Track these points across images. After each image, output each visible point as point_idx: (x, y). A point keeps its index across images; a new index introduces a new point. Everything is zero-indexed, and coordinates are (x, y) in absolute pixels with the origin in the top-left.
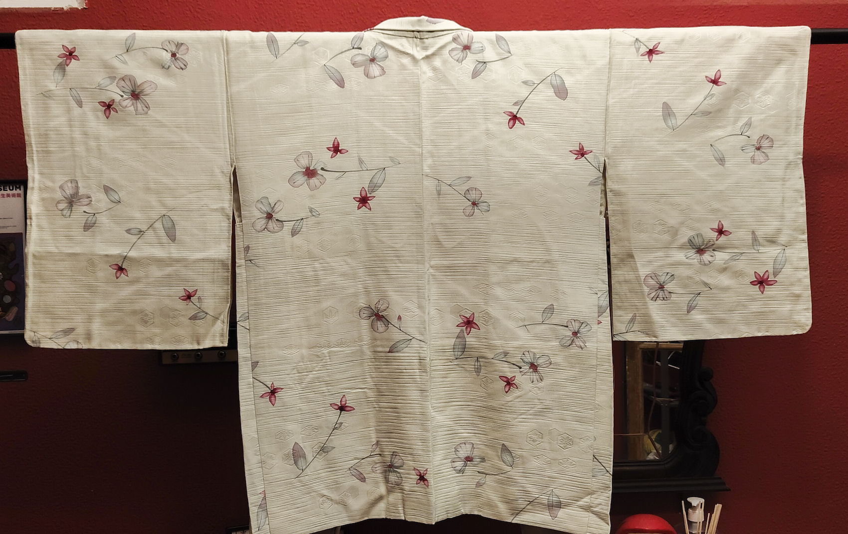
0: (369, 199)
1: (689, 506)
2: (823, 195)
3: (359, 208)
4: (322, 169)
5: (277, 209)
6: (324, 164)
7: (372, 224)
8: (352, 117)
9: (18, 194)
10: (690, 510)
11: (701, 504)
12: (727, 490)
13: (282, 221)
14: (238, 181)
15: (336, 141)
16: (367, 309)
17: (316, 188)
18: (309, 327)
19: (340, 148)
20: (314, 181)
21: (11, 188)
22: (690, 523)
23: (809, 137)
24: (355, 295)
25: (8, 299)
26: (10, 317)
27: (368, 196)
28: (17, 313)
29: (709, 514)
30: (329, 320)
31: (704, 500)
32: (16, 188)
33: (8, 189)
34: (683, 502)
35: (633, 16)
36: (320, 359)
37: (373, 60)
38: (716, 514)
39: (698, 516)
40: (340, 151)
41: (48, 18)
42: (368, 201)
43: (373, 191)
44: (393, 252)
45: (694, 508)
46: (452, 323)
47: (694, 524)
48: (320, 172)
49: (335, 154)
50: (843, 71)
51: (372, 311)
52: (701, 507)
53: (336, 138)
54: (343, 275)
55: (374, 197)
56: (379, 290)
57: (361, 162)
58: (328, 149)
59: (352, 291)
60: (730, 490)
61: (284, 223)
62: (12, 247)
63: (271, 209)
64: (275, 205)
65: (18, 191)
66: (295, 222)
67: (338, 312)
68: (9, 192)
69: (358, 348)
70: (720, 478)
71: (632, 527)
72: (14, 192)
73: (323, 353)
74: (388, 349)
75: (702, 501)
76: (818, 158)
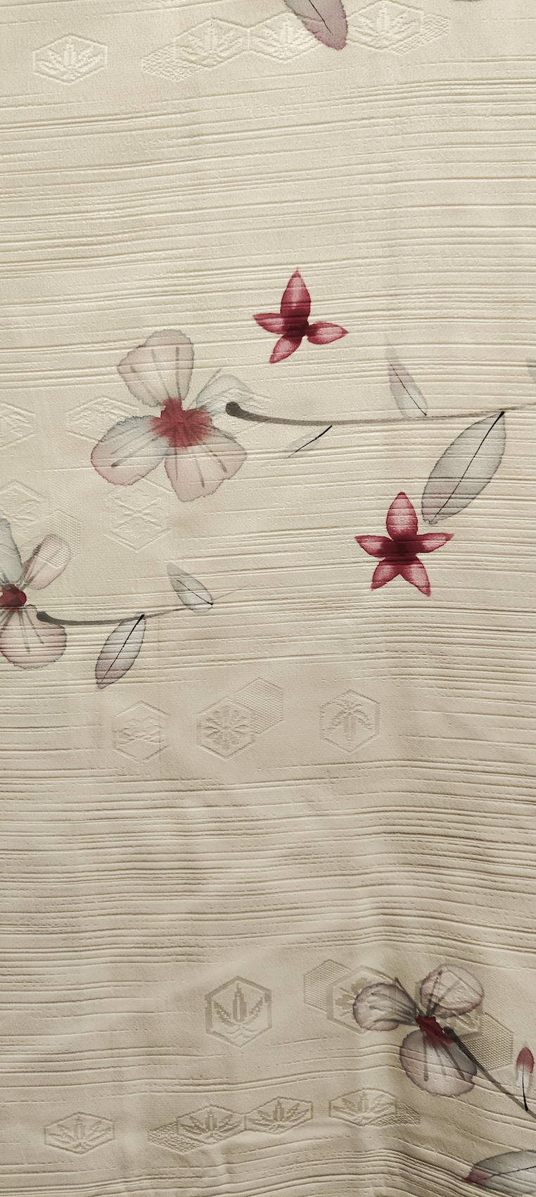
0: (427, 544)
3: (377, 583)
4: (233, 409)
5: (44, 568)
6: (244, 387)
7: (432, 652)
8: (371, 182)
13: (59, 623)
15: (296, 290)
16: (387, 992)
17: (204, 488)
18: (153, 1049)
19: (312, 320)
20: (196, 458)
24: (344, 937)
27: (422, 531)
30: (231, 1029)
36: (189, 1172)
40: (312, 332)
42: (420, 556)
43: (442, 512)
48: (223, 422)
49: (287, 345)
53: (296, 275)
54: (302, 856)
55: (448, 537)
56: (440, 928)
57: (399, 378)
58: (262, 320)
59: (329, 919)
61: (68, 629)
63: (21, 571)
64: (36, 552)
66: (112, 628)
67: (268, 998)
69: (341, 1131)
73: (204, 1152)
74: (466, 1169)
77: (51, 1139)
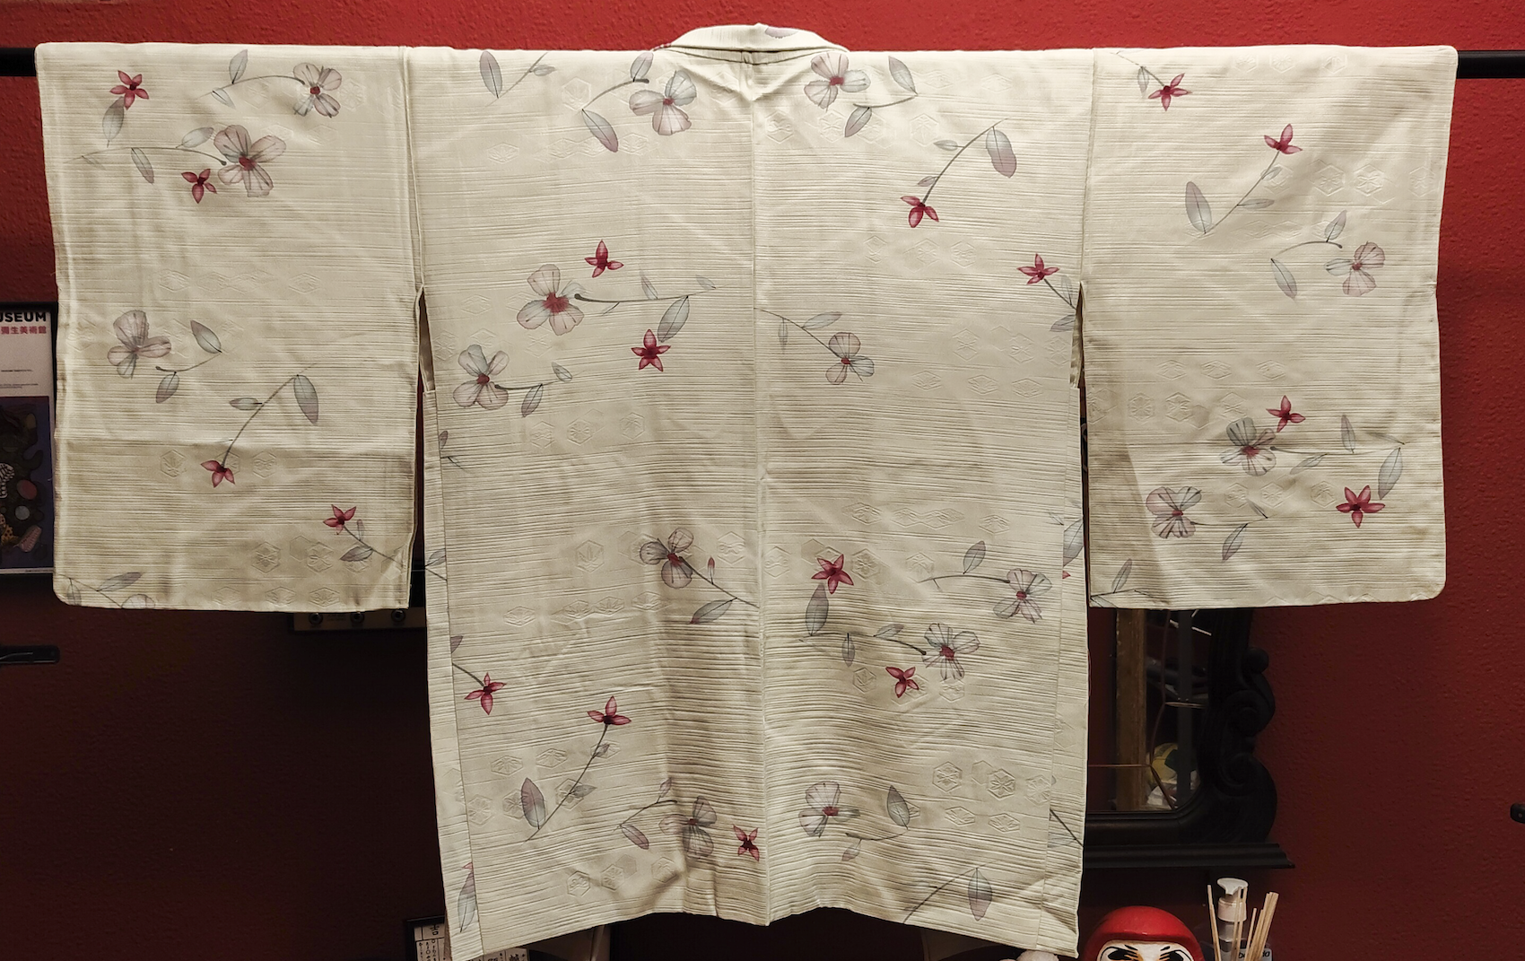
0: (661, 350)
1: (1220, 893)
2: (1473, 343)
3: (641, 367)
4: (578, 297)
5: (497, 366)
6: (582, 288)
7: (665, 395)
8: (631, 205)
9: (40, 328)
10: (1222, 902)
11: (1242, 891)
12: (1289, 867)
13: (505, 389)
14: (429, 317)
15: (602, 248)
16: (654, 546)
17: (566, 330)
18: (551, 576)
19: (609, 260)
20: (562, 318)
21: (29, 317)
22: (1222, 924)
23: (1452, 238)
24: (634, 520)
25: (23, 513)
26: (29, 543)
27: (658, 345)
28: (41, 537)
29: (1255, 910)
30: (586, 564)
31: (1246, 884)
32: (38, 316)
33: (23, 319)
34: (1209, 887)
35: (1138, 17)
36: (569, 633)
37: (668, 102)
38: (1268, 908)
39: (1235, 911)
40: (609, 265)
41: (91, 13)
42: (658, 355)
43: (666, 337)
44: (700, 445)
45: (1229, 898)
46: (804, 572)
47: (1228, 926)
48: (574, 302)
49: (599, 270)
50: (1517, 119)
51: (661, 548)
52: (1242, 897)
53: (602, 242)
54: (612, 485)
55: (669, 347)
56: (675, 513)
57: (646, 284)
58: (588, 260)
59: (627, 513)
60: (1293, 867)
61: (509, 392)
62: (30, 422)
63: (486, 367)
64: (493, 359)
65: (41, 323)
66: (528, 390)
67: (602, 549)
68: (25, 323)
69: (637, 614)
70: (1277, 845)
71: (1117, 929)
72: (34, 323)
73: (576, 623)
74: (690, 618)
75: (1244, 885)
76: (1468, 275)
77: (508, 620)
